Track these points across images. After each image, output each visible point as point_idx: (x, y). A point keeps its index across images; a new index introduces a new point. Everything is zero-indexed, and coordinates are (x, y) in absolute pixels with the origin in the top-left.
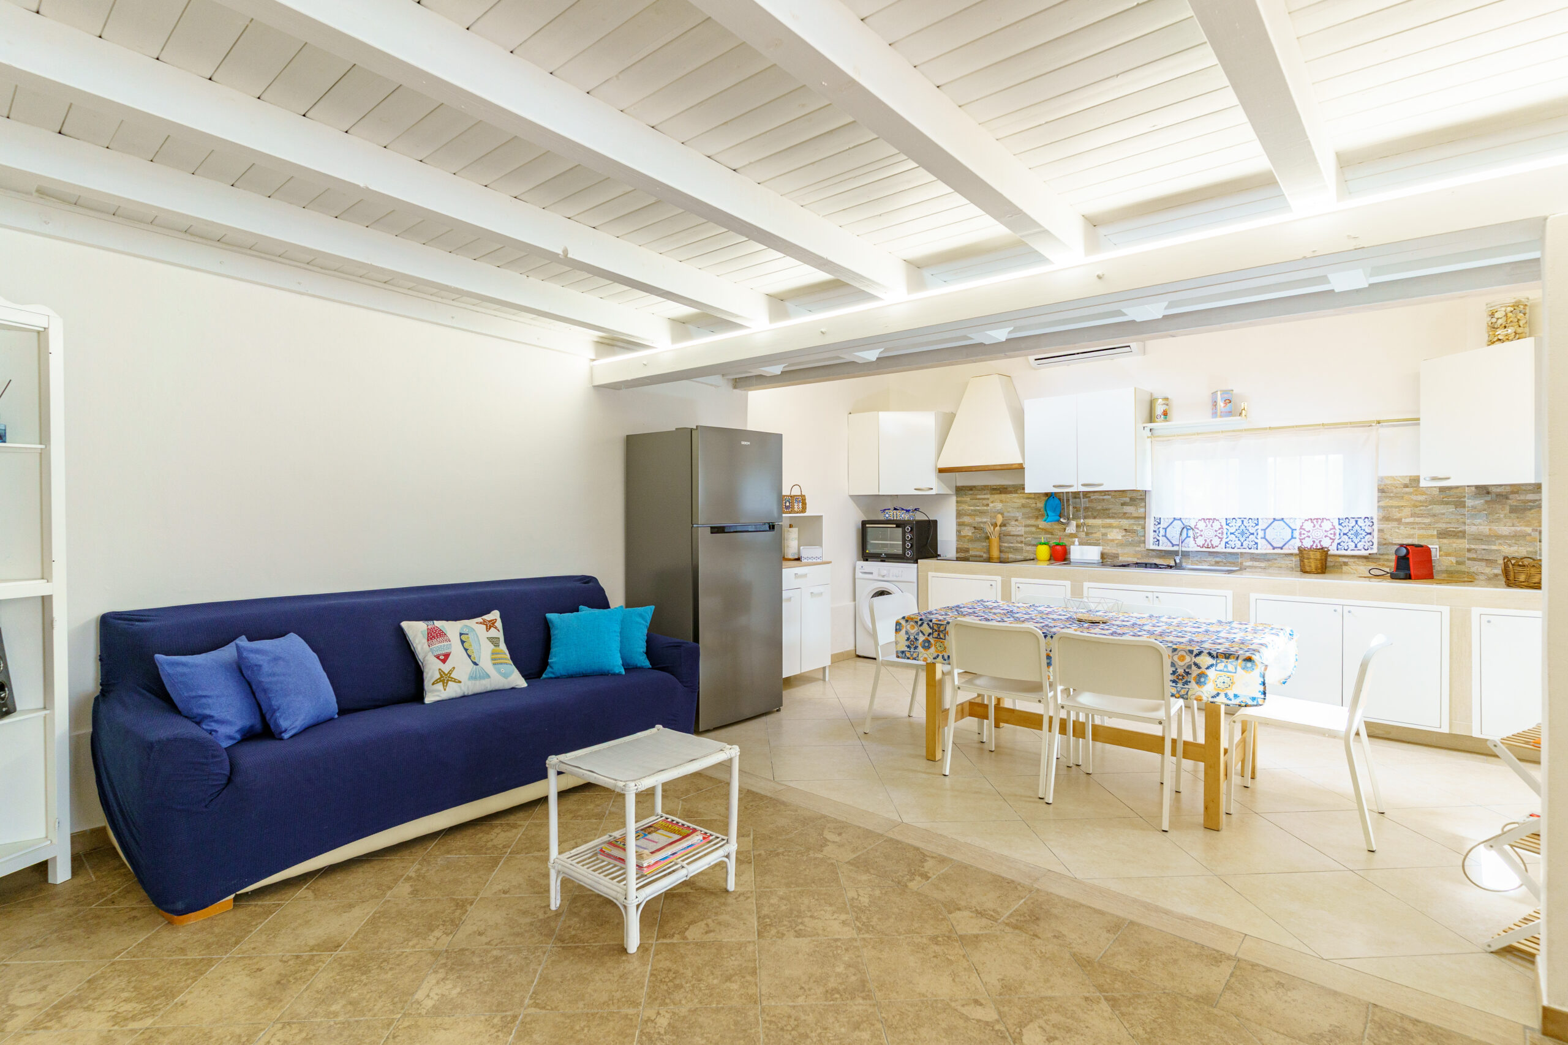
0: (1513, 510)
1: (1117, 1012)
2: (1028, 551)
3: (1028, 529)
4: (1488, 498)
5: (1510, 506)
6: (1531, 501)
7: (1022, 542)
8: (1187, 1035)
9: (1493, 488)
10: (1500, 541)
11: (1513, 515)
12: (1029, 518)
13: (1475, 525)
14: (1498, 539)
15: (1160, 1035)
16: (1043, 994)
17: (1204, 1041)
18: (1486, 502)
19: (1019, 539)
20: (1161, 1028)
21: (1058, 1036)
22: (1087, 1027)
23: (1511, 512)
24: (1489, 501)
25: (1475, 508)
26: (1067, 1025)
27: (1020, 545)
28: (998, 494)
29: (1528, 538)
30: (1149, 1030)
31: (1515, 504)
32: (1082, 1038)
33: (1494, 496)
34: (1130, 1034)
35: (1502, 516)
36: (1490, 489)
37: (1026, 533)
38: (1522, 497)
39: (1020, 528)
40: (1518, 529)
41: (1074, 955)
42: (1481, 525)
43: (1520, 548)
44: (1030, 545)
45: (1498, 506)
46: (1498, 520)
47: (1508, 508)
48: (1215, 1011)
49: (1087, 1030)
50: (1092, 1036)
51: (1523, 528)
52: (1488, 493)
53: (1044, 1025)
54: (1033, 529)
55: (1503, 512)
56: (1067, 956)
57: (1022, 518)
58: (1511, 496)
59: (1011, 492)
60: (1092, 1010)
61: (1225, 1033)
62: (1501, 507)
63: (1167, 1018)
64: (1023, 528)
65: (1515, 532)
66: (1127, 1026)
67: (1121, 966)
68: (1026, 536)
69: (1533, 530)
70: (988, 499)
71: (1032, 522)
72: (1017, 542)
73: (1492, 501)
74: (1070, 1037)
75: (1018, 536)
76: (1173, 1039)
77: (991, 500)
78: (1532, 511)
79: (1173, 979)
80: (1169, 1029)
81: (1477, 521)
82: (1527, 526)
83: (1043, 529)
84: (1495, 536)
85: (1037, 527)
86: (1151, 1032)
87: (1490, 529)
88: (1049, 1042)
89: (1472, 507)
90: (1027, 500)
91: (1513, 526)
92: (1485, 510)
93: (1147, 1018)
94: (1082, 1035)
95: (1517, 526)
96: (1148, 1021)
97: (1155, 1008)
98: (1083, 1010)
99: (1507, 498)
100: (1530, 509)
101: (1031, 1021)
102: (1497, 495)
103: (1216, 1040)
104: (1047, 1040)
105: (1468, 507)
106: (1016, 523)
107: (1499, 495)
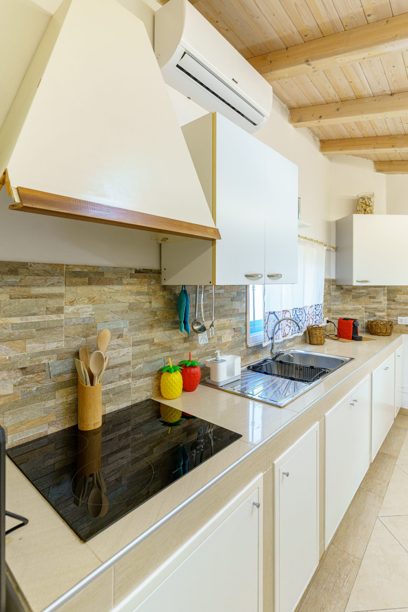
0: (354, 297)
2: (137, 390)
3: (137, 349)
4: (342, 291)
5: (352, 295)
6: (361, 293)
7: (128, 376)
9: (344, 286)
10: (348, 313)
11: (353, 300)
12: (139, 329)
13: (336, 305)
14: (346, 312)
18: (341, 293)
19: (123, 371)
23: (353, 298)
24: (343, 293)
25: (336, 296)
27: (125, 382)
28: (83, 284)
29: (360, 311)
31: (354, 294)
33: (345, 290)
35: (349, 300)
36: (343, 287)
37: (134, 356)
38: (358, 291)
39: (126, 350)
40: (356, 306)
42: (339, 305)
43: (357, 316)
44: (141, 377)
45: (347, 295)
46: (347, 303)
47: (351, 296)
51: (358, 306)
52: (342, 289)
54: (146, 347)
55: (349, 298)
57: (130, 330)
58: (353, 291)
59: (110, 282)
62: (348, 296)
64: (131, 348)
65: (355, 308)
68: (135, 362)
69: (362, 307)
70: (61, 296)
71: (144, 335)
72: (121, 378)
73: (344, 293)
75: (121, 365)
77: (69, 297)
78: (362, 298)
81: (337, 303)
82: (360, 305)
83: (159, 344)
84: (346, 310)
85: (151, 342)
87: (343, 307)
89: (334, 296)
90: (138, 298)
91: (354, 305)
92: (340, 297)
95: (355, 305)
99: (351, 291)
100: (361, 297)
102: (346, 290)
105: (332, 296)
106: (120, 341)
107: (347, 290)
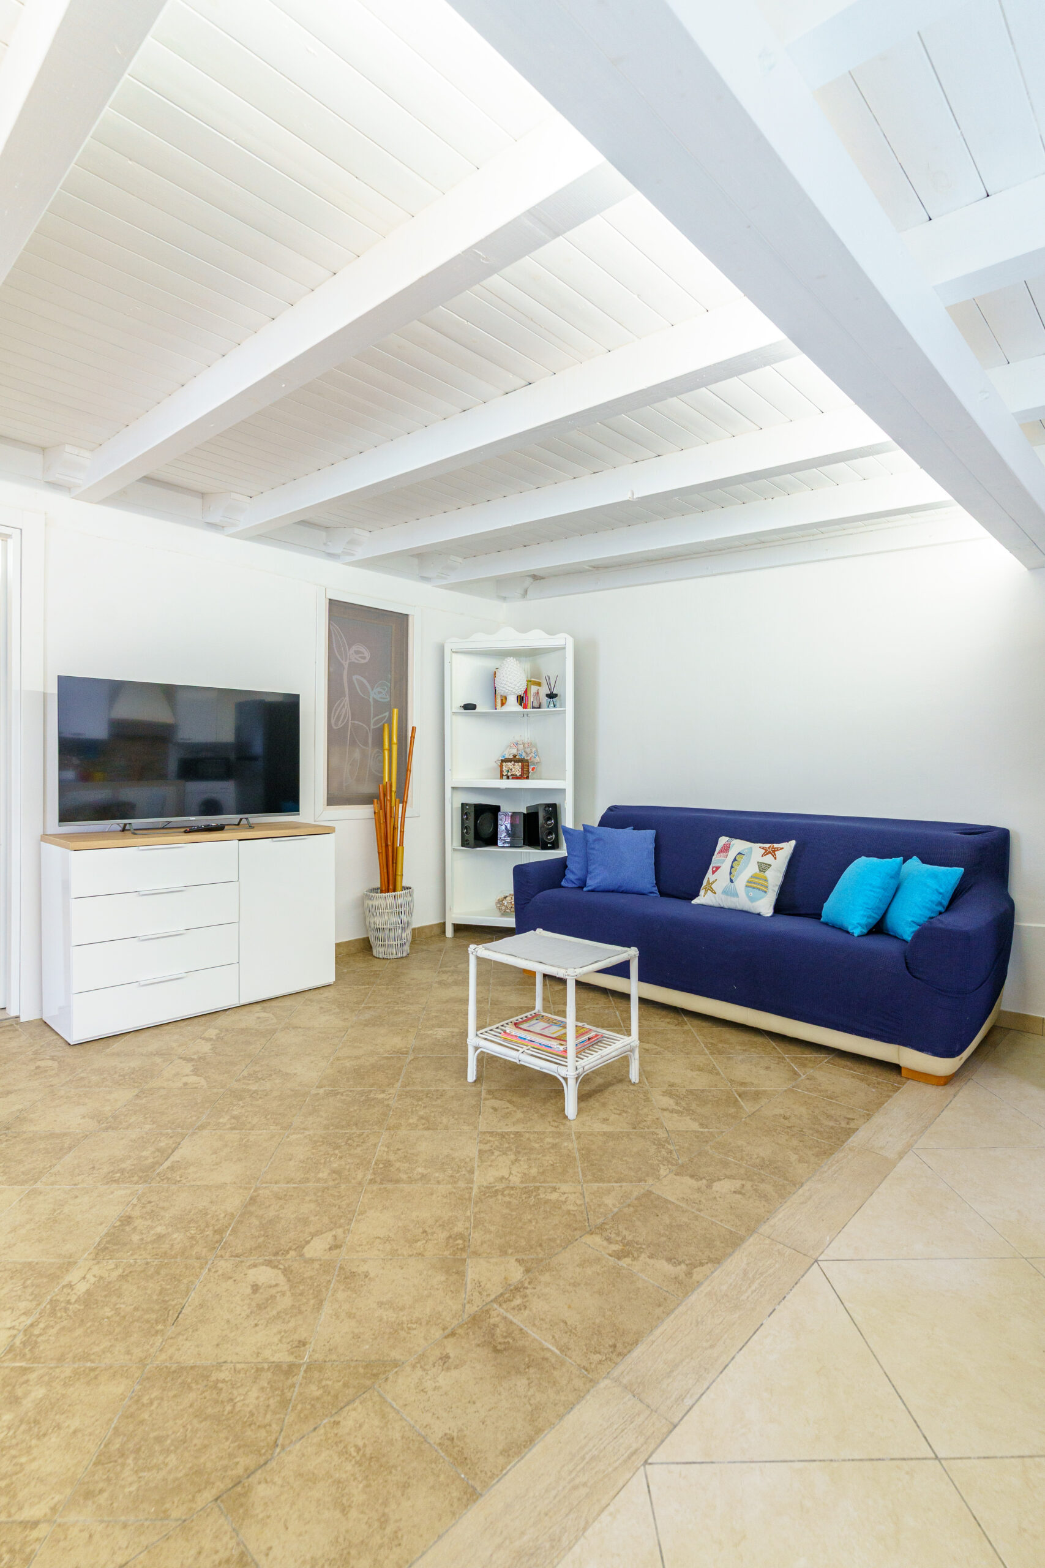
1: (266, 1366)
8: (189, 1427)
15: (206, 1394)
16: (326, 1304)
17: (169, 1442)
20: (216, 1402)
21: (257, 1295)
22: (256, 1325)
26: (269, 1309)
30: (220, 1385)
32: (244, 1315)
34: (225, 1362)
41: (396, 1364)
48: (208, 1495)
49: (253, 1324)
50: (241, 1324)
53: (279, 1289)
56: (395, 1354)
60: (280, 1341)
61: (164, 1480)
63: (228, 1419)
66: (239, 1366)
67: (353, 1414)
74: (250, 1305)
76: (191, 1406)
79: (301, 1475)
80: (209, 1411)
86: (215, 1387)
88: (253, 1286)
93: (240, 1395)
94: (248, 1316)
96: (235, 1392)
97: (252, 1414)
98: (285, 1332)
101: (289, 1280)
103: (161, 1458)
104: (257, 1285)
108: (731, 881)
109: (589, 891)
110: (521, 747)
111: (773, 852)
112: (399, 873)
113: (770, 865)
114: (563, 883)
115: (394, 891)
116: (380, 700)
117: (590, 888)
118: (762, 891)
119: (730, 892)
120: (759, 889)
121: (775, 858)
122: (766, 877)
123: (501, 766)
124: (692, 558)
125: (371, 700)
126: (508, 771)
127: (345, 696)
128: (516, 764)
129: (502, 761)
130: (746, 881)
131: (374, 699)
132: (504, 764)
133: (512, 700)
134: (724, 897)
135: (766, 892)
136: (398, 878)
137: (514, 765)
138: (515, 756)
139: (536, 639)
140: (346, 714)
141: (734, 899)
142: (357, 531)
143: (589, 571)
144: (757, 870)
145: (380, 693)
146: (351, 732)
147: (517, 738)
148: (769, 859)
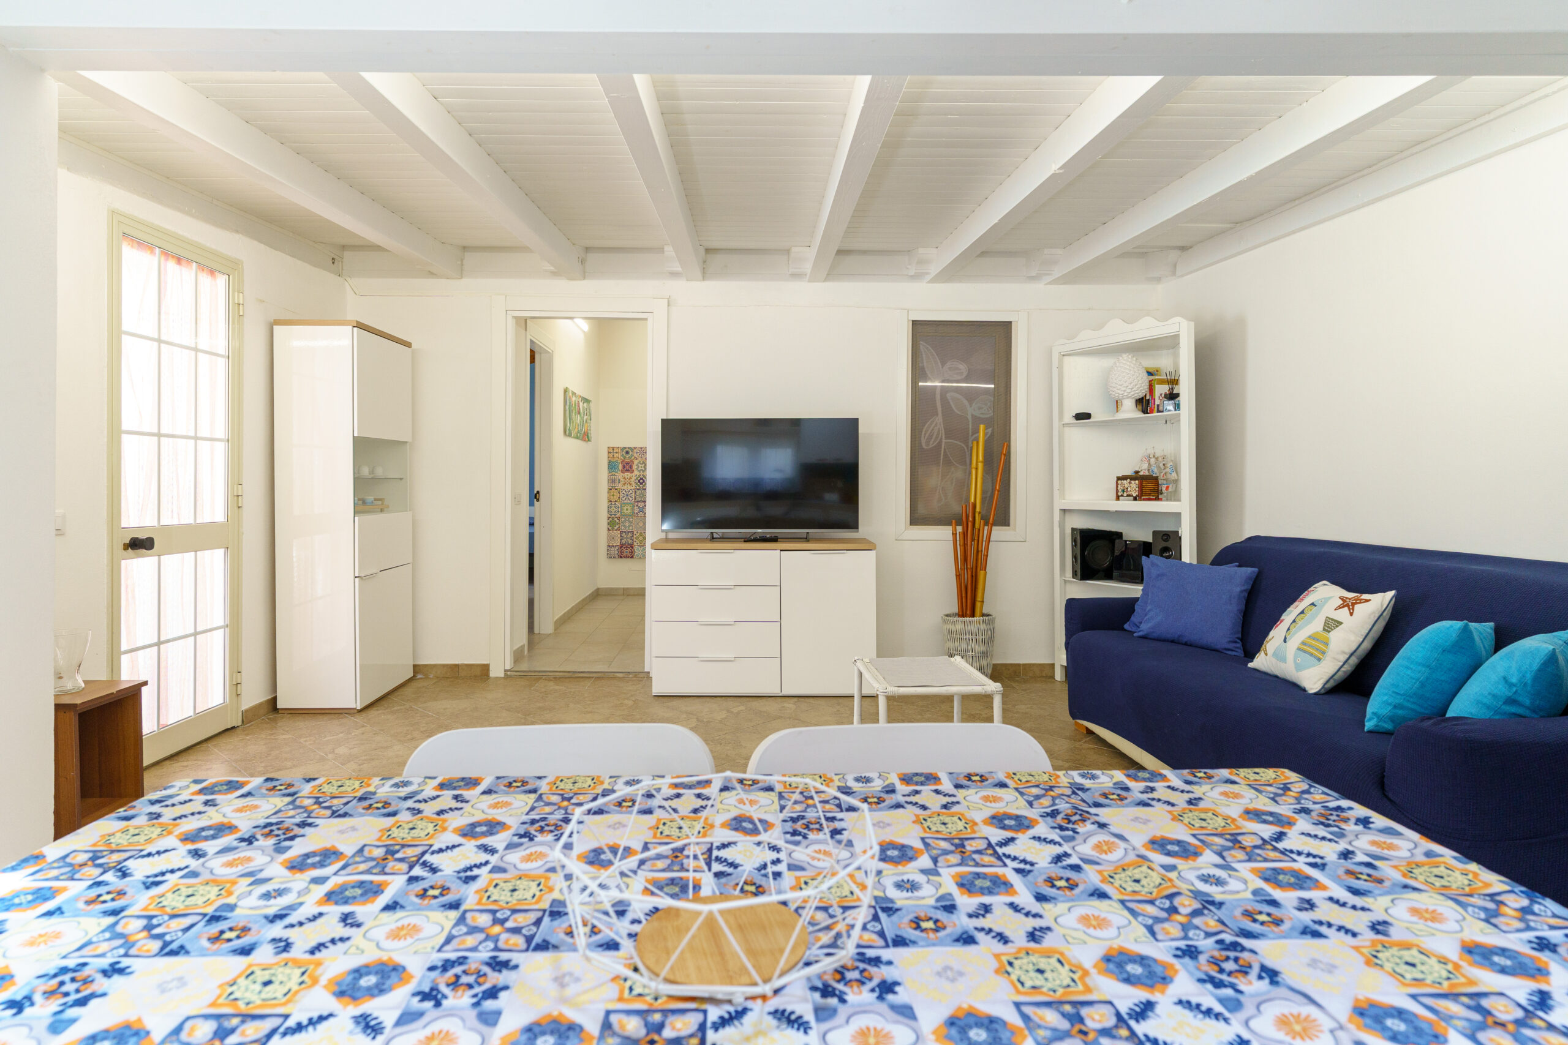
108: (1285, 641)
109: (1140, 637)
110: (1153, 461)
111: (1348, 605)
112: (979, 598)
113: (1341, 623)
114: (1126, 626)
115: (973, 615)
116: (981, 416)
117: (1141, 634)
118: (1315, 657)
119: (1280, 657)
120: (1311, 655)
121: (1351, 614)
122: (1328, 639)
123: (1117, 484)
124: (1336, 187)
125: (969, 417)
126: (1123, 491)
127: (937, 415)
128: (1133, 482)
129: (1119, 479)
130: (1300, 642)
131: (972, 415)
132: (1119, 482)
133: (1129, 405)
134: (1274, 660)
135: (1319, 660)
136: (978, 605)
137: (1130, 483)
138: (1137, 472)
139: (1147, 328)
140: (938, 434)
141: (1282, 665)
142: (921, 250)
143: (1231, 228)
144: (1321, 628)
145: (980, 408)
146: (945, 452)
147: (1150, 451)
148: (1343, 615)
